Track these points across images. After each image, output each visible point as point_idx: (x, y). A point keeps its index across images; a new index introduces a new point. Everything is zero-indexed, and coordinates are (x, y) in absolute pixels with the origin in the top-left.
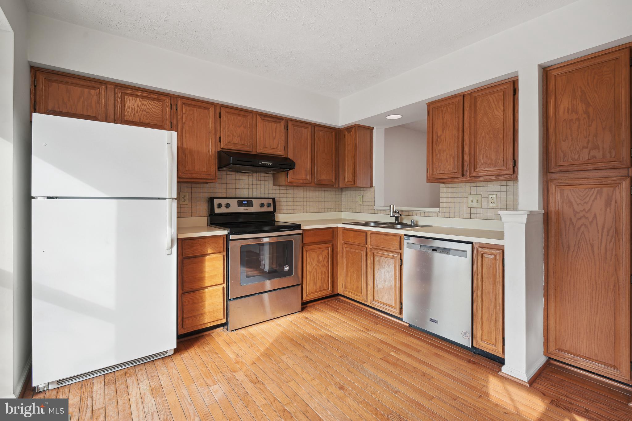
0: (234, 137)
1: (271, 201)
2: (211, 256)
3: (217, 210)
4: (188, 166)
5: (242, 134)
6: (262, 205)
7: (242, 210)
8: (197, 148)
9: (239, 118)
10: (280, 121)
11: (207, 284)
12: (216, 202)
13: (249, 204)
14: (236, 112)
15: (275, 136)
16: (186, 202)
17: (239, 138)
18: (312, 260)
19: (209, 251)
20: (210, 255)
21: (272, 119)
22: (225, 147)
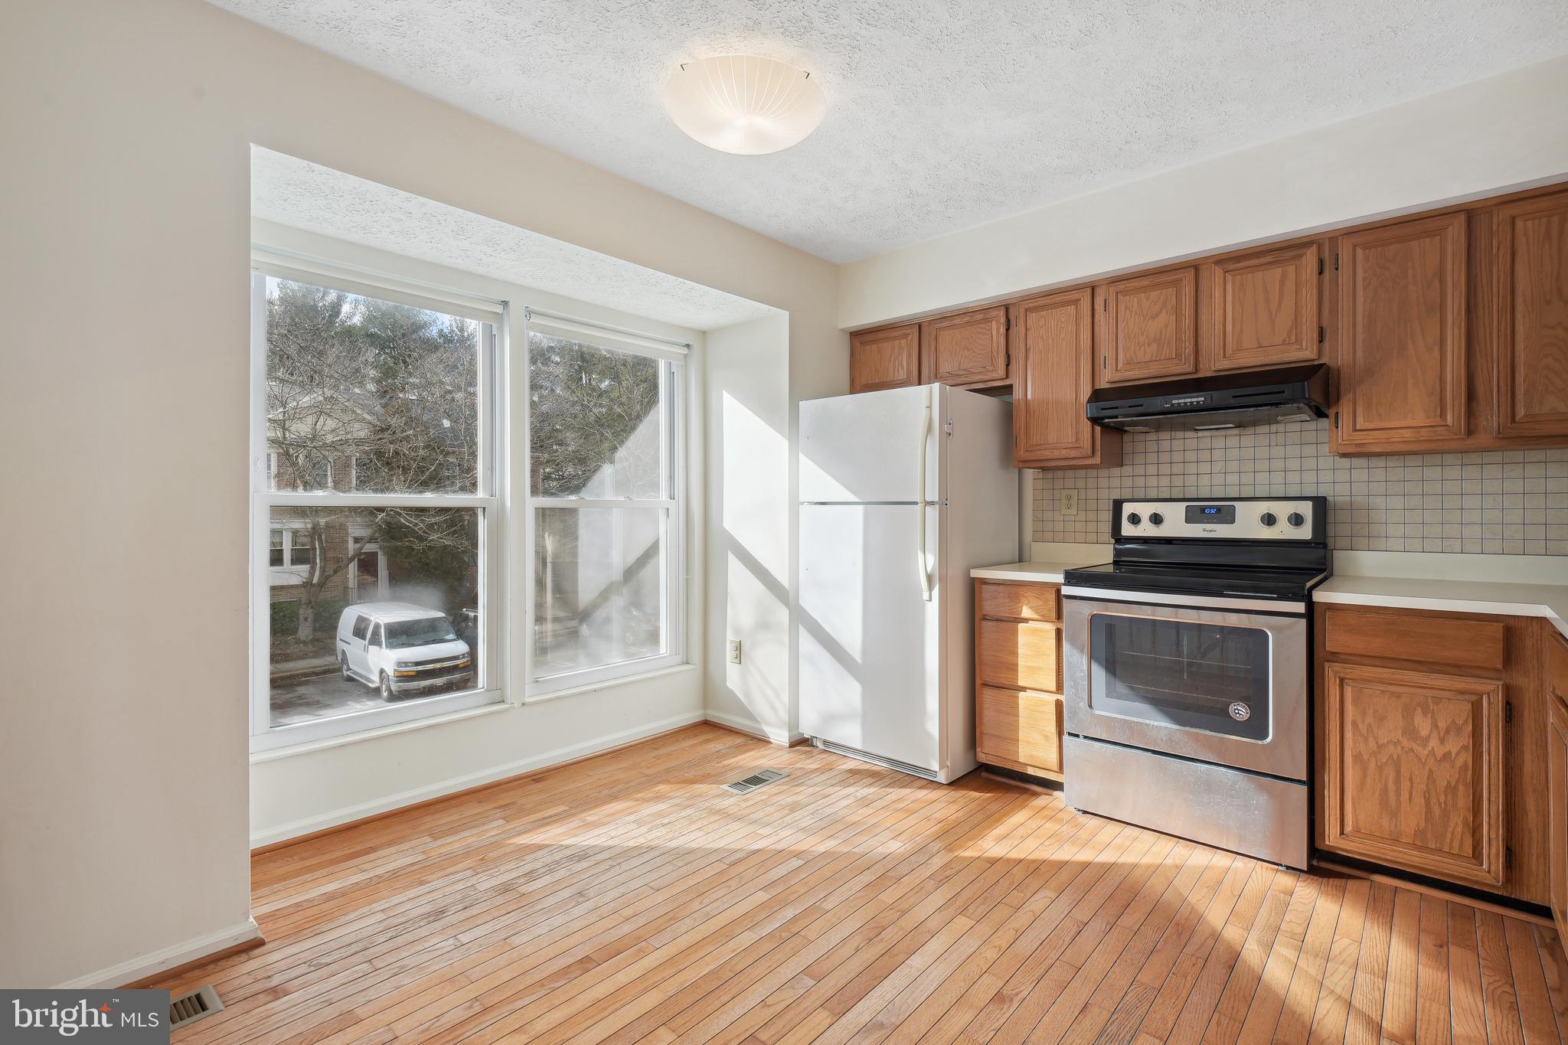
0: (1140, 347)
1: (1306, 509)
2: (1031, 624)
3: (1128, 530)
4: (1035, 437)
5: (1161, 332)
6: (1269, 520)
7: (1197, 531)
8: (1052, 393)
9: (1154, 294)
10: (1301, 252)
11: (1021, 683)
12: (1128, 509)
13: (1226, 515)
14: (1145, 282)
15: (1279, 305)
16: (1074, 511)
17: (1155, 346)
18: (1369, 719)
19: (1026, 612)
20: (1031, 622)
21: (1269, 259)
22: (1117, 378)
